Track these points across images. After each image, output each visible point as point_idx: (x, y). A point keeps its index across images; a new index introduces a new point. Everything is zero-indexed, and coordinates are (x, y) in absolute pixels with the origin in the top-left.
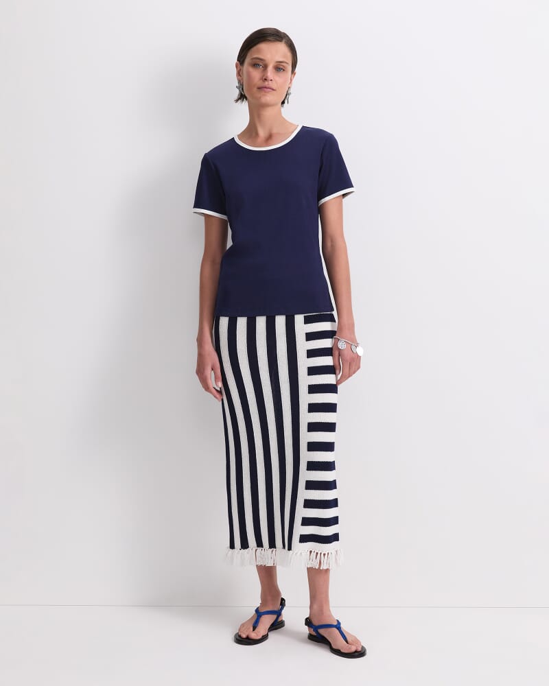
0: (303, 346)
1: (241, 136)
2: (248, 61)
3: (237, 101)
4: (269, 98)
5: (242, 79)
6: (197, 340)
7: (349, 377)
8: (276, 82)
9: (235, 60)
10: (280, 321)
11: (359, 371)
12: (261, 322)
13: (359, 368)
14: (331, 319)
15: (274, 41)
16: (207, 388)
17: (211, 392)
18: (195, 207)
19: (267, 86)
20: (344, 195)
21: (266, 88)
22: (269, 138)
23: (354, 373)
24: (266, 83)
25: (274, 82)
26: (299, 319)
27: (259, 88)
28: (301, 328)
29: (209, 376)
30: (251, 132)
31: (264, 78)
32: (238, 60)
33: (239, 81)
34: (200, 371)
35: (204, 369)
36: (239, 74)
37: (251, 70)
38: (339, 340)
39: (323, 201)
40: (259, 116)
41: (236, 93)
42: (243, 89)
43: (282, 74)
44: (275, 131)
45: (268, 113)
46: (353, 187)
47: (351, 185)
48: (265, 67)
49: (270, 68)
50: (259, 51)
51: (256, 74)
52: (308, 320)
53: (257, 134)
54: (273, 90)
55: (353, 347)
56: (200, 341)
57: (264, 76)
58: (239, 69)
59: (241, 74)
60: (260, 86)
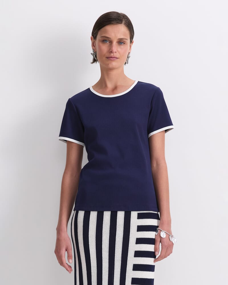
0: (134, 234)
1: (95, 87)
2: (98, 37)
3: (92, 63)
4: (114, 64)
5: (96, 49)
6: (57, 229)
7: (165, 258)
8: (119, 53)
9: (90, 35)
10: (121, 215)
11: (171, 254)
12: (107, 215)
13: (171, 252)
14: (156, 217)
15: (116, 24)
16: (61, 263)
17: (64, 266)
18: (60, 136)
19: (113, 56)
20: (166, 131)
21: (112, 57)
22: (115, 89)
23: (169, 255)
24: (112, 54)
25: (117, 53)
26: (134, 215)
27: (107, 58)
28: (135, 221)
29: (63, 255)
30: (102, 84)
31: (110, 51)
32: (92, 35)
33: (94, 50)
34: (58, 252)
35: (60, 250)
36: (93, 45)
37: (101, 44)
38: (161, 231)
39: (152, 134)
40: (108, 75)
41: (91, 58)
42: (96, 56)
43: (122, 46)
44: (119, 84)
45: (114, 73)
46: (172, 125)
47: (170, 124)
48: (111, 42)
49: (115, 43)
50: (106, 32)
51: (105, 48)
52: (140, 216)
53: (106, 86)
54: (117, 58)
55: (170, 237)
56: (59, 230)
57: (110, 49)
58: (93, 41)
59: (95, 45)
60: (108, 56)
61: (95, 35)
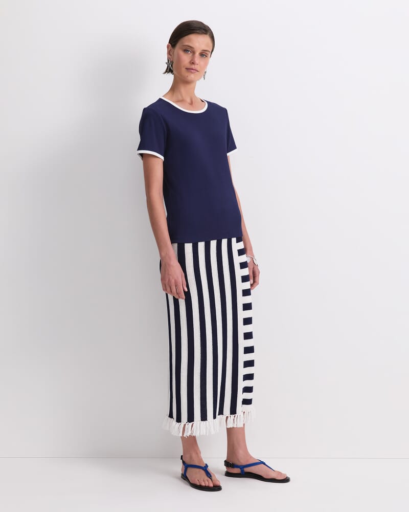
2: (178, 46)
3: (165, 73)
4: (191, 77)
5: (172, 58)
8: (200, 65)
15: (201, 34)
19: (194, 68)
21: (192, 69)
22: (191, 104)
24: (193, 66)
25: (198, 65)
27: (187, 69)
31: (192, 62)
33: (170, 59)
36: (169, 53)
37: (181, 53)
42: (172, 66)
48: (194, 53)
49: (197, 54)
50: (190, 40)
51: (186, 58)
53: (183, 99)
54: (198, 71)
57: (192, 60)
58: (169, 49)
59: (171, 54)
60: (188, 67)
61: (173, 44)
